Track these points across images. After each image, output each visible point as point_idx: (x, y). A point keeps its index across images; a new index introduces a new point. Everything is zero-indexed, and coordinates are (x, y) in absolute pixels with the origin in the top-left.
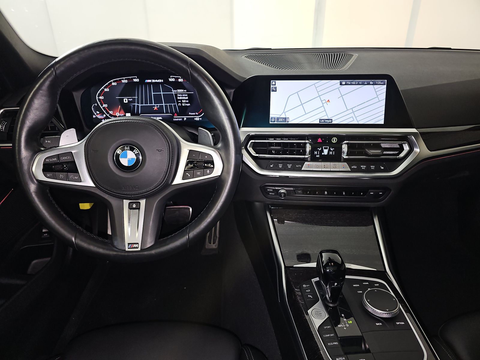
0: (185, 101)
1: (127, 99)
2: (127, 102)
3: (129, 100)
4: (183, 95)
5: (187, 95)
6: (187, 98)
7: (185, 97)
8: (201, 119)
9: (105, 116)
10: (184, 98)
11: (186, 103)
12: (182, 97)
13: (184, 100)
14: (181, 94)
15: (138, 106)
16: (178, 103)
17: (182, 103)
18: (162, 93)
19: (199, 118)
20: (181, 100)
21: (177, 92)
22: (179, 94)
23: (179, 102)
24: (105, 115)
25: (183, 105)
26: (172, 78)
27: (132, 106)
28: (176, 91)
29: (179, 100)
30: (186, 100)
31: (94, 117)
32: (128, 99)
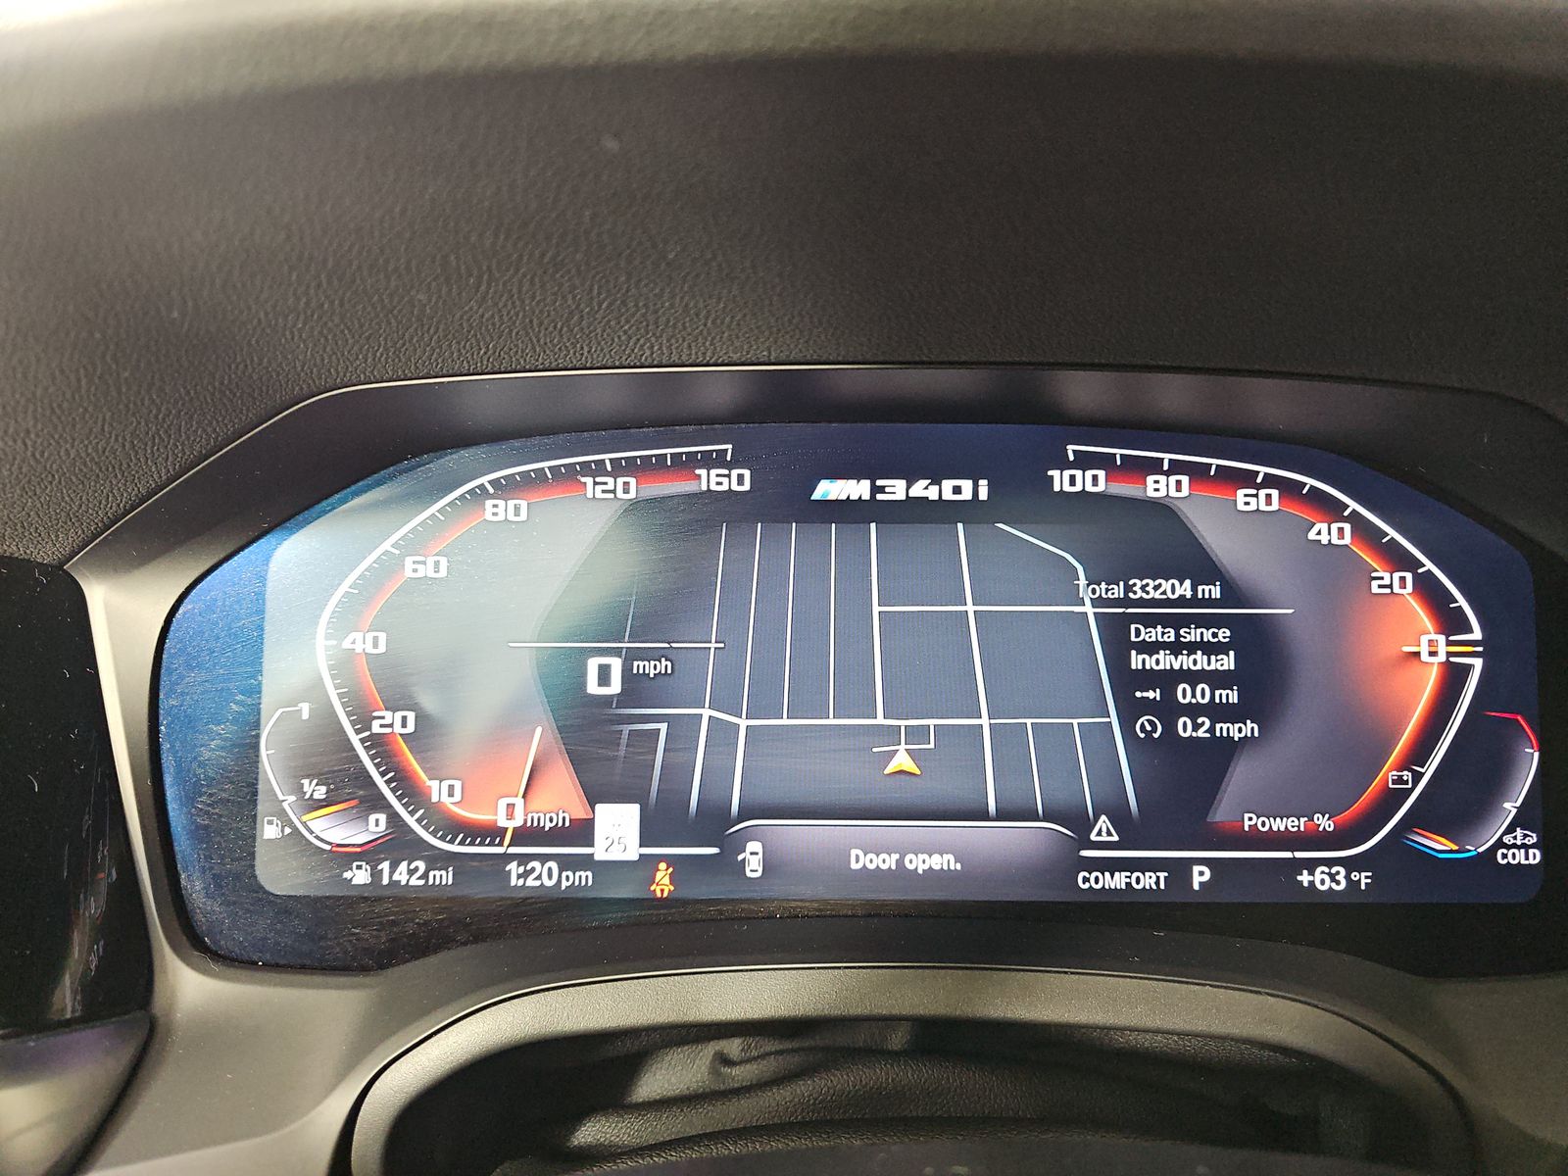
0: (1203, 694)
1: (616, 665)
2: (615, 687)
3: (638, 666)
4: (1192, 635)
5: (1224, 634)
6: (1227, 662)
7: (1210, 649)
8: (1364, 879)
9: (377, 823)
10: (1200, 661)
11: (1219, 712)
12: (1176, 648)
13: (1193, 677)
14: (1166, 621)
15: (723, 734)
16: (1130, 711)
17: (1169, 710)
18: (970, 608)
19: (1350, 864)
20: (1168, 680)
21: (1125, 602)
22: (1150, 621)
23: (1148, 706)
24: (382, 818)
25: (1184, 727)
26: (1084, 462)
27: (663, 727)
28: (1118, 591)
29: (1149, 678)
30: (1217, 680)
31: (270, 831)
32: (630, 657)
